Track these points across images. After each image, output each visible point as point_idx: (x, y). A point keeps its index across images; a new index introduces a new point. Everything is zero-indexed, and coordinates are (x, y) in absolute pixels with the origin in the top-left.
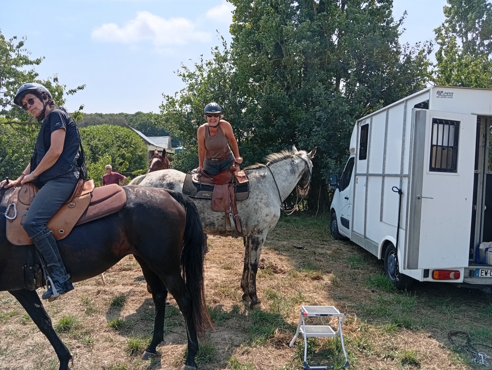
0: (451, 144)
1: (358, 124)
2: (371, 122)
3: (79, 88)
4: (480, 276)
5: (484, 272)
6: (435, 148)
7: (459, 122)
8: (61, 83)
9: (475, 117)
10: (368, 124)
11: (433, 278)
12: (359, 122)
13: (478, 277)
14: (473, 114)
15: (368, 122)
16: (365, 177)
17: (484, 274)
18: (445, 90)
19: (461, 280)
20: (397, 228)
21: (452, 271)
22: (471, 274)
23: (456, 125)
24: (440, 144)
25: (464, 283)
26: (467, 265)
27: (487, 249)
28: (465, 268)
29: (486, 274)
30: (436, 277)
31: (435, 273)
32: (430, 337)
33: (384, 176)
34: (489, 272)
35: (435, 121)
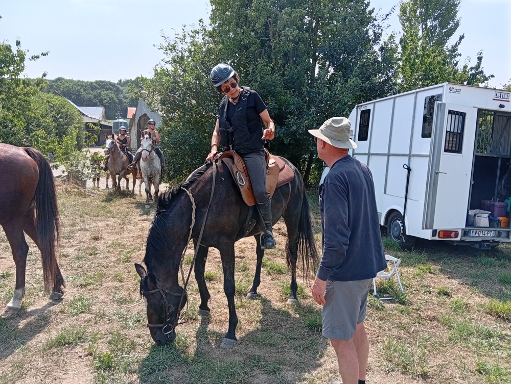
0: (459, 132)
1: (357, 109)
2: (374, 108)
3: (44, 55)
4: (471, 235)
5: (474, 232)
6: (448, 133)
7: (465, 113)
9: (477, 110)
10: (369, 110)
11: (439, 237)
12: (358, 107)
13: (470, 236)
14: (474, 107)
15: (370, 107)
16: (367, 156)
17: (474, 234)
18: (456, 87)
19: (458, 239)
20: (404, 199)
21: (453, 231)
22: (465, 233)
23: (463, 115)
24: (452, 131)
25: (461, 241)
26: (464, 226)
27: (475, 215)
28: (462, 229)
29: (476, 233)
30: (441, 236)
31: (440, 233)
32: (449, 278)
33: (389, 155)
34: (478, 232)
35: (450, 112)
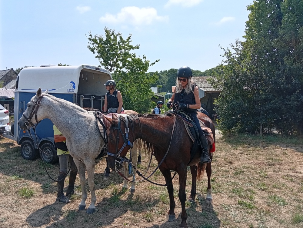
3: (157, 61)
8: (147, 59)
